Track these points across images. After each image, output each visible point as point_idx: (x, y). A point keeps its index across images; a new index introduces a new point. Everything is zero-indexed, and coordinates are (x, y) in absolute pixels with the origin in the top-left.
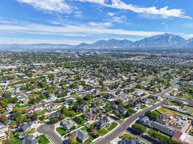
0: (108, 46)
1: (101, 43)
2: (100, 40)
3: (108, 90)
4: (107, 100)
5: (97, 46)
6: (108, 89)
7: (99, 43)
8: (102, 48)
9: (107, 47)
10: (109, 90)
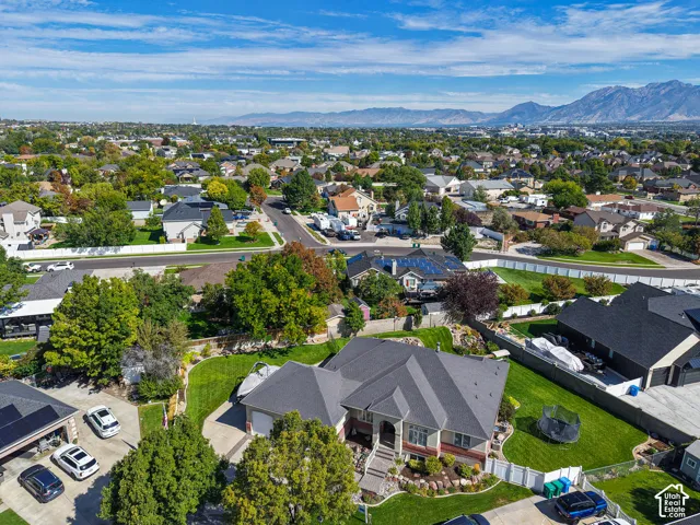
0: (637, 111)
1: (605, 99)
2: (606, 90)
3: (635, 258)
4: (618, 390)
5: (589, 111)
6: (635, 247)
7: (597, 102)
8: (611, 120)
9: (634, 118)
10: (649, 256)
